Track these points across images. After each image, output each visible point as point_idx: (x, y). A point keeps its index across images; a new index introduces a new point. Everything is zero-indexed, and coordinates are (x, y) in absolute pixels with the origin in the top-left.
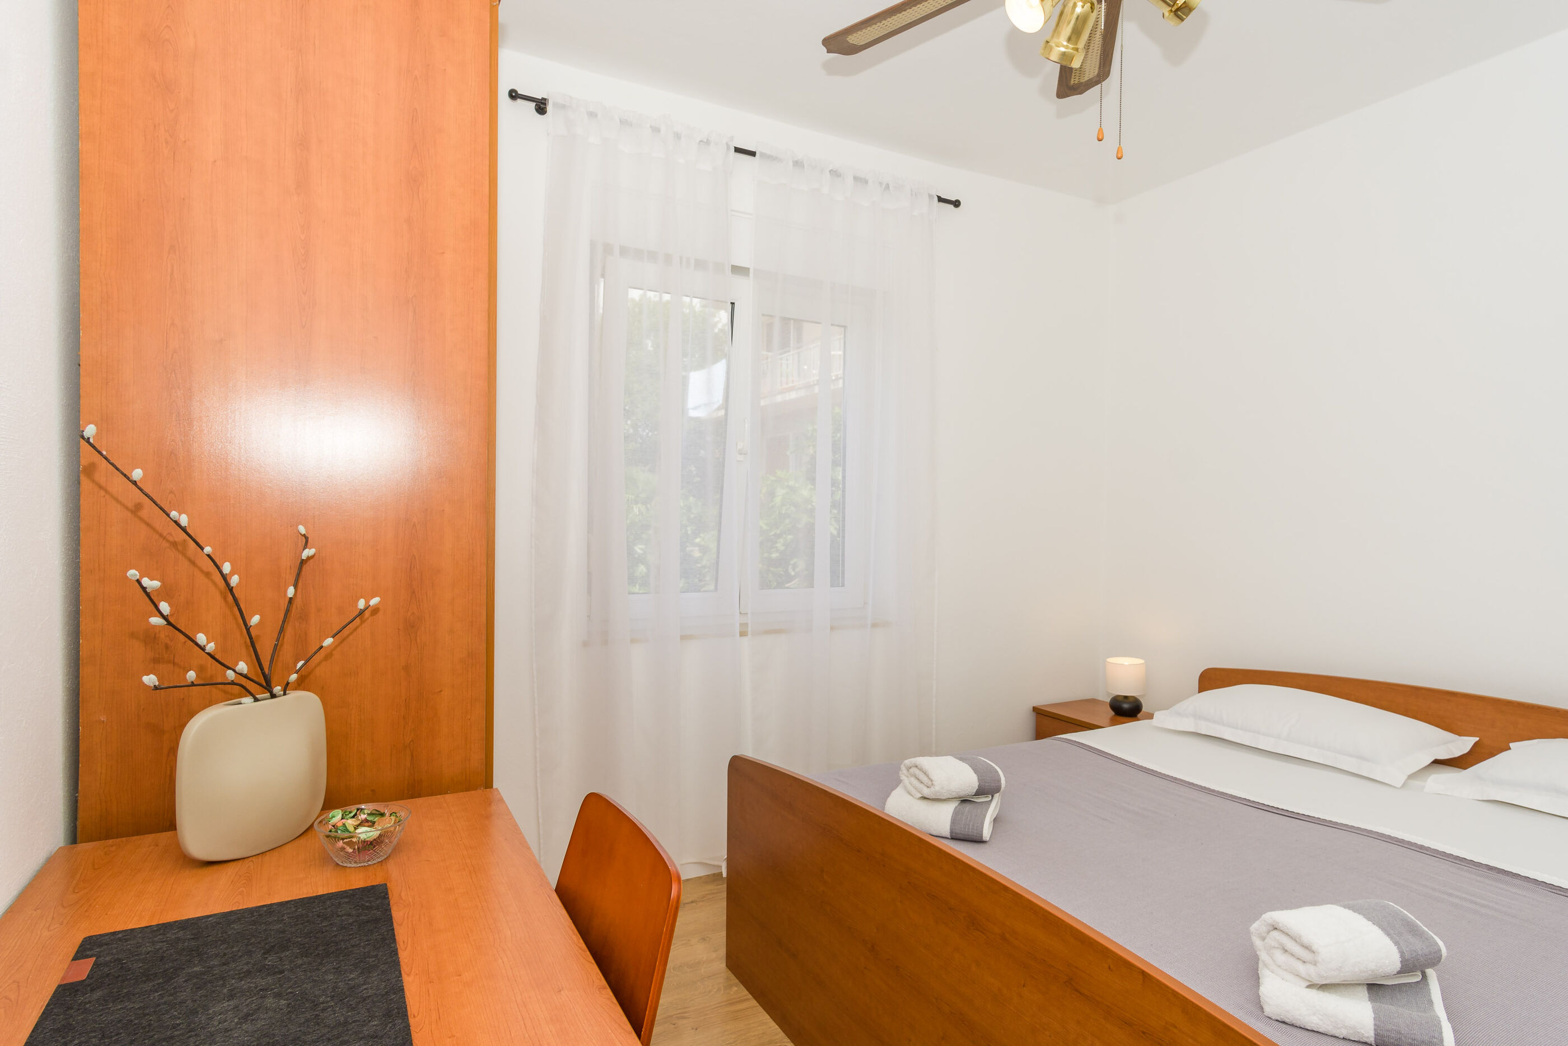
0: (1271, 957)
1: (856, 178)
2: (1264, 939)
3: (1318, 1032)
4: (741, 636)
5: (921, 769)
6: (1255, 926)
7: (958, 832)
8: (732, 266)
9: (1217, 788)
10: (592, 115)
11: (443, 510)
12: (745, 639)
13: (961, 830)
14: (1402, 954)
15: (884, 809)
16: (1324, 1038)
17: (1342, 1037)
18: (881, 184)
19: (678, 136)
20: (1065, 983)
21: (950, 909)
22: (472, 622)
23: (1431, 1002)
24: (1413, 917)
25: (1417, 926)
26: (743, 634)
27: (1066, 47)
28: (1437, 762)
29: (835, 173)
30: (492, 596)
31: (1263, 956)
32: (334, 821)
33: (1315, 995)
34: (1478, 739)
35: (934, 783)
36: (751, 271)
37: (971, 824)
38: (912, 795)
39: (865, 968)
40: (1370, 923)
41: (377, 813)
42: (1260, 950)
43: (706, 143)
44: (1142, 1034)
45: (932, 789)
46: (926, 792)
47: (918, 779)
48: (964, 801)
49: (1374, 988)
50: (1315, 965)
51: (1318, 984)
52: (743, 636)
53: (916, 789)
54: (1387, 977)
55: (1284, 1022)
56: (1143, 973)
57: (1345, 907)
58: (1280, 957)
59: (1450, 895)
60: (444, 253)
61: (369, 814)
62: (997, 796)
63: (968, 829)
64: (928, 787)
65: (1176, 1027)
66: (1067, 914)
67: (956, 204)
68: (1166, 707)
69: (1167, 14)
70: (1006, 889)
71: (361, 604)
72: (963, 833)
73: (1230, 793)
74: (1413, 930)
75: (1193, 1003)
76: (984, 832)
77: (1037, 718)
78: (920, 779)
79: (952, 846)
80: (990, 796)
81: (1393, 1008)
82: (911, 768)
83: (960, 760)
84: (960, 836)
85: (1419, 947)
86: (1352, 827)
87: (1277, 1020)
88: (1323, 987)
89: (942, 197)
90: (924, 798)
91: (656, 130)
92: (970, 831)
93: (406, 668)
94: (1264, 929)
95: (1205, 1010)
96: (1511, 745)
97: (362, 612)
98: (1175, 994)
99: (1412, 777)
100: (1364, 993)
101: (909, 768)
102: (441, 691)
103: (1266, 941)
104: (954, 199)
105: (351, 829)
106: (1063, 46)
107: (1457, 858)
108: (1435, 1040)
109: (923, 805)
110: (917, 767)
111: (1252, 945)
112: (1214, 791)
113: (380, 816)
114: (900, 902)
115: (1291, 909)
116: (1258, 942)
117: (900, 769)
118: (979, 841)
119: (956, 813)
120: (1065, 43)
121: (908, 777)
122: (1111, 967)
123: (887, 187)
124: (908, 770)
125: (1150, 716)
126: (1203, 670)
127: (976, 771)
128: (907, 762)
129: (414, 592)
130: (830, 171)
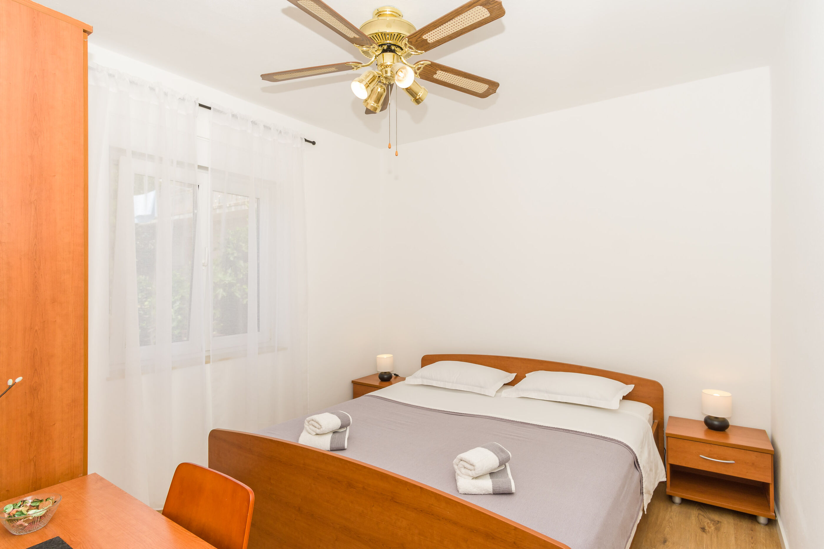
0: (460, 471)
1: (265, 126)
2: (458, 465)
3: (474, 494)
4: (206, 364)
5: (315, 421)
6: (456, 461)
7: (334, 447)
8: (198, 165)
9: (432, 408)
10: (111, 76)
11: (56, 321)
12: (208, 366)
13: (335, 446)
14: (499, 459)
15: (298, 442)
16: (478, 496)
17: (483, 494)
18: (277, 130)
19: (166, 94)
20: (390, 500)
21: (339, 482)
22: (75, 382)
23: (507, 474)
24: (502, 446)
25: (503, 449)
26: (207, 362)
27: (374, 104)
28: (505, 384)
29: (254, 123)
30: (86, 366)
31: (458, 471)
32: (8, 511)
33: (474, 481)
34: (516, 374)
35: (322, 426)
36: (209, 169)
37: (339, 442)
38: (311, 434)
39: (295, 520)
40: (490, 451)
41: (38, 500)
42: (456, 470)
43: (182, 100)
44: (421, 512)
45: (321, 429)
46: (318, 431)
47: (314, 426)
48: (335, 432)
49: (491, 474)
50: (474, 470)
51: (475, 477)
52: (207, 363)
53: (313, 431)
54: (495, 469)
55: (465, 494)
56: (421, 488)
57: (482, 447)
58: (463, 470)
59: (511, 435)
60: (55, 176)
61: (32, 502)
62: (348, 427)
63: (338, 445)
64: (319, 429)
65: (433, 505)
66: (391, 472)
67: (314, 143)
68: (410, 375)
69: (412, 100)
70: (365, 467)
71: (10, 382)
72: (336, 447)
73: (438, 409)
74: (502, 451)
75: (438, 494)
76: (345, 445)
77: (354, 385)
78: (315, 426)
79: (338, 454)
80: (346, 428)
81: (497, 479)
82: (310, 421)
83: (332, 414)
84: (335, 449)
85: (504, 456)
86: (480, 415)
87: (463, 494)
88: (476, 478)
89: (307, 139)
90: (317, 434)
91: (152, 89)
92: (339, 446)
93: (31, 415)
94: (458, 461)
95: (443, 496)
96: (526, 375)
97: (10, 387)
98: (432, 492)
99: (497, 392)
100: (488, 476)
101: (309, 422)
102: (55, 424)
103: (458, 466)
104: (312, 141)
105: (25, 512)
106: (373, 104)
107: (512, 421)
108: (509, 487)
109: (317, 437)
110: (313, 420)
111: (453, 468)
112: (431, 409)
113: (40, 502)
114: (314, 484)
115: (466, 452)
116: (456, 467)
117: (304, 422)
118: (343, 449)
119: (332, 438)
120: (373, 103)
121: (308, 426)
122: (409, 488)
123: (280, 132)
124: (308, 423)
125: (404, 379)
126: (422, 357)
127: (339, 418)
128: (308, 419)
129: (36, 370)
130: (251, 122)
